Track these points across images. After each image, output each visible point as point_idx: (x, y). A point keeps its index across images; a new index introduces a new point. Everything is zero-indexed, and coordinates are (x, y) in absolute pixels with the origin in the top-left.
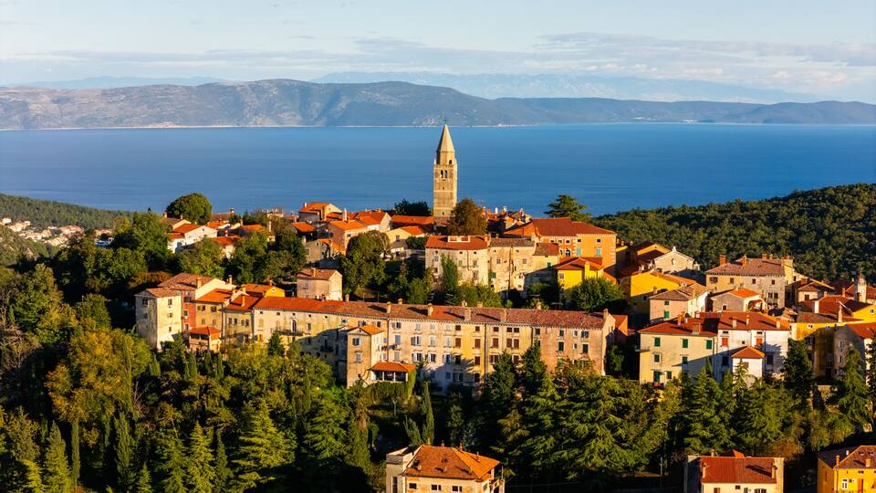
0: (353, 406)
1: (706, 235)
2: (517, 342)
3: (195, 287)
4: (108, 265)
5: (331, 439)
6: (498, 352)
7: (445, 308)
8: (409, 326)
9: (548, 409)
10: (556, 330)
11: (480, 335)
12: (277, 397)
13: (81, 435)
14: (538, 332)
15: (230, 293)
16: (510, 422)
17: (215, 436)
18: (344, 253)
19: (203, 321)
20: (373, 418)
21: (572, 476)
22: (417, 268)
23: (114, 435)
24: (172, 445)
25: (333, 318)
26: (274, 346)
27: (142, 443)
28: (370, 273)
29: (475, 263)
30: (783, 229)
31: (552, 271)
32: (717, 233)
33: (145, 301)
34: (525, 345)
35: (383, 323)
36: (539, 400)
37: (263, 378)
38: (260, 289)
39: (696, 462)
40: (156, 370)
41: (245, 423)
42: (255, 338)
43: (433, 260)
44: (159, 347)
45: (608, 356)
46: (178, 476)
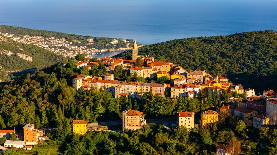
0: (116, 102)
1: (211, 46)
2: (148, 89)
3: (84, 77)
4: (65, 72)
5: (112, 108)
6: (144, 91)
7: (134, 83)
8: (127, 86)
9: (152, 103)
10: (155, 87)
11: (141, 88)
12: (102, 100)
13: (64, 107)
14: (152, 88)
15: (91, 79)
16: (146, 105)
17: (90, 108)
18: (114, 70)
19: (86, 84)
20: (120, 104)
21: (157, 115)
22: (129, 73)
23: (71, 107)
24: (82, 109)
25: (112, 84)
26: (101, 90)
27: (76, 109)
28: (119, 74)
29: (140, 73)
30: (232, 44)
31: (156, 74)
32: (214, 45)
33: (74, 80)
34: (149, 90)
35: (122, 85)
36: (151, 101)
37: (99, 96)
38: (97, 77)
39: (178, 113)
40: (78, 95)
41: (96, 105)
42: (97, 88)
43: (132, 72)
44: (77, 89)
45: (165, 93)
46: (83, 115)
